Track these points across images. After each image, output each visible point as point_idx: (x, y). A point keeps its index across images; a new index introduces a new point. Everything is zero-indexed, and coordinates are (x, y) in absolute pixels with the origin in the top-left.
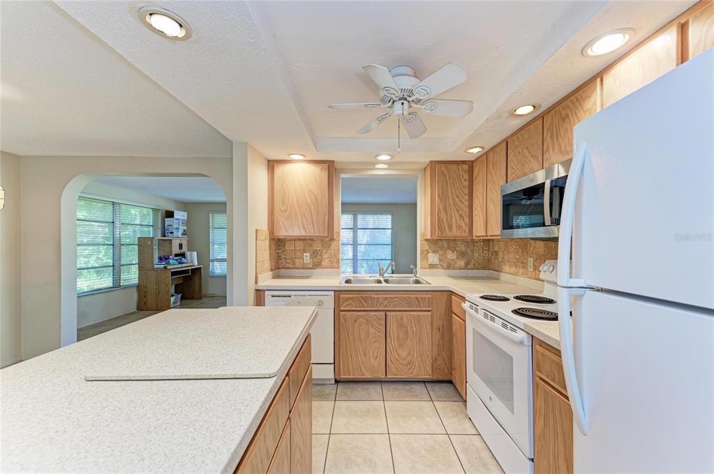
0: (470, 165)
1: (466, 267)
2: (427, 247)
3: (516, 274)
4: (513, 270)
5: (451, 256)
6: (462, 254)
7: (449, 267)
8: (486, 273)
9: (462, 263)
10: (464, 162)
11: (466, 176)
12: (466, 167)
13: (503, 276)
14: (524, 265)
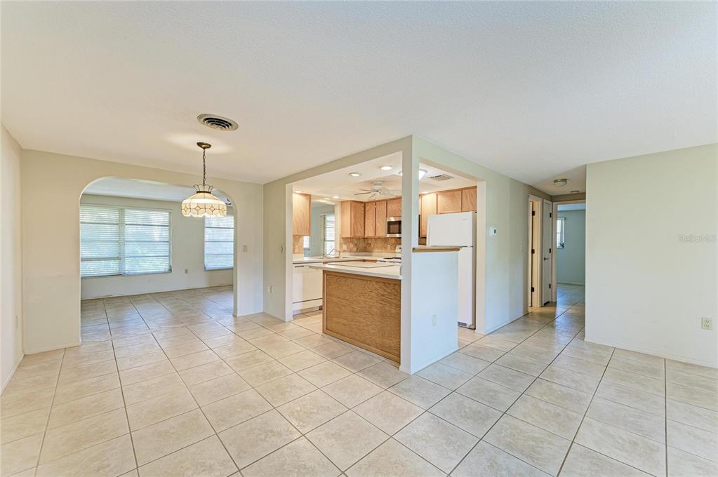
0: (364, 204)
1: (357, 251)
2: (342, 241)
3: (382, 252)
4: (380, 250)
5: (351, 246)
6: (356, 245)
7: (351, 251)
8: (364, 253)
9: (355, 249)
10: (361, 202)
11: (363, 209)
12: (363, 205)
13: (374, 254)
14: (386, 248)
